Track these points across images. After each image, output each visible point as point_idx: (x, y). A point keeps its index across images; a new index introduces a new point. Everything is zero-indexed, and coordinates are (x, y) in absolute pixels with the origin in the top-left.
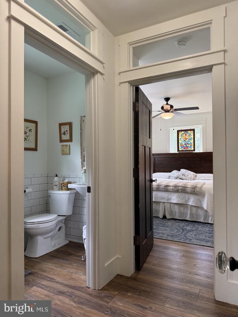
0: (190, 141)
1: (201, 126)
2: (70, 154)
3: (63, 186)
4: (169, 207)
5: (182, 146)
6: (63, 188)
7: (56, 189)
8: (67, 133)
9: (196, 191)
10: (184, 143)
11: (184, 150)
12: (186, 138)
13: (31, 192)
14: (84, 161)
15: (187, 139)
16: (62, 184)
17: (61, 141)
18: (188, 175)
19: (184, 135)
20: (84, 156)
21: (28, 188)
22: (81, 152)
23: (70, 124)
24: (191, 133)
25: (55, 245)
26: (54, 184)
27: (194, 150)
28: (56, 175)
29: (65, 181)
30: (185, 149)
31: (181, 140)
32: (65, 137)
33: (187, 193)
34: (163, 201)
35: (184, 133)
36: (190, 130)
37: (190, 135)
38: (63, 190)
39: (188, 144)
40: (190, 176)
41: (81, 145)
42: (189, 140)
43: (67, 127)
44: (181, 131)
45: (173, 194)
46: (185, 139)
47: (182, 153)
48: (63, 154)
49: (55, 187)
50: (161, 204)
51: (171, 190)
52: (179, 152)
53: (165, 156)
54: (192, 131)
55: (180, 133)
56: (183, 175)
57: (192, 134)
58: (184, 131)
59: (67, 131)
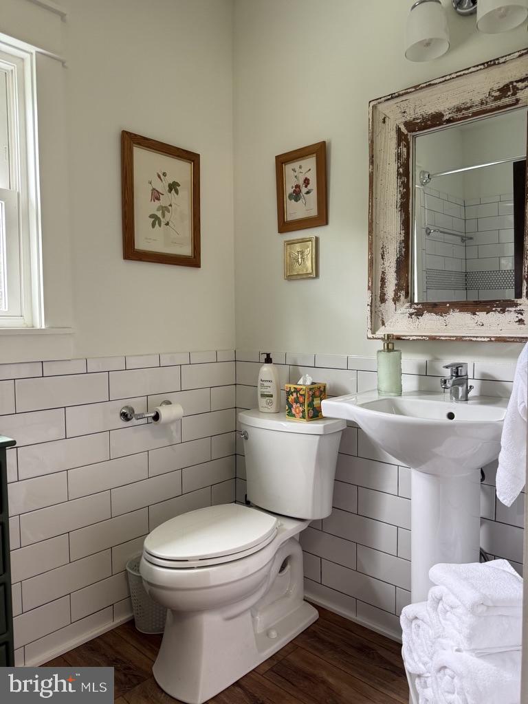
2: (317, 276)
3: (296, 401)
6: (297, 408)
7: (266, 410)
8: (308, 193)
13: (179, 421)
14: (383, 300)
16: (289, 393)
17: (285, 226)
20: (383, 280)
21: (169, 403)
22: (371, 263)
23: (320, 152)
25: (267, 633)
26: (260, 390)
28: (268, 355)
29: (301, 382)
32: (298, 210)
38: (294, 416)
41: (370, 232)
43: (308, 166)
48: (290, 278)
49: (263, 402)
59: (307, 182)
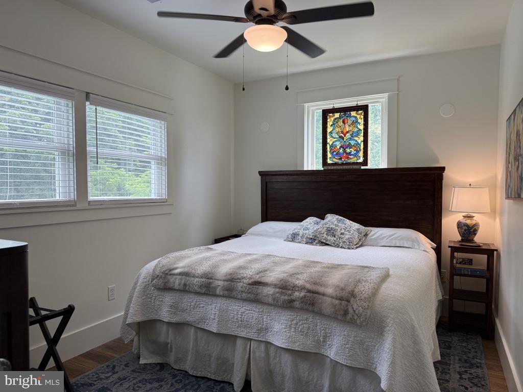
0: (356, 138)
1: (384, 98)
4: (263, 355)
5: (335, 153)
9: (351, 311)
10: (338, 144)
11: (340, 162)
12: (345, 132)
15: (347, 132)
18: (342, 234)
19: (341, 123)
24: (358, 116)
27: (365, 162)
30: (340, 159)
31: (333, 135)
33: (319, 313)
34: (243, 334)
35: (340, 118)
36: (356, 108)
37: (355, 123)
39: (350, 146)
40: (347, 237)
42: (352, 135)
44: (334, 111)
45: (274, 313)
46: (342, 132)
47: (334, 170)
50: (239, 343)
51: (270, 300)
52: (326, 168)
53: (291, 178)
54: (360, 112)
55: (330, 117)
56: (331, 231)
57: (360, 121)
58: (340, 112)
